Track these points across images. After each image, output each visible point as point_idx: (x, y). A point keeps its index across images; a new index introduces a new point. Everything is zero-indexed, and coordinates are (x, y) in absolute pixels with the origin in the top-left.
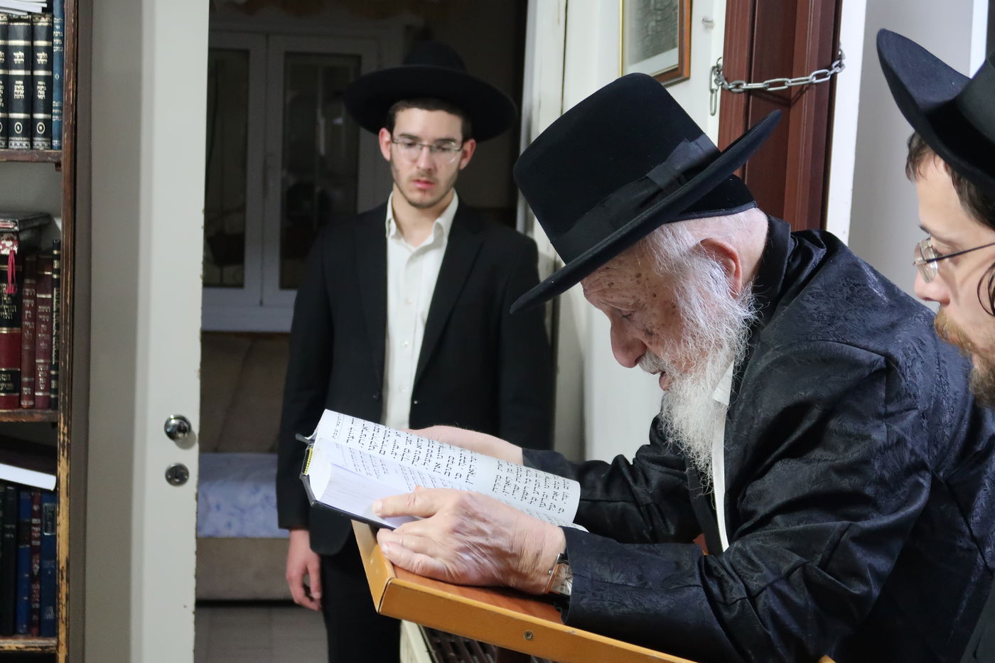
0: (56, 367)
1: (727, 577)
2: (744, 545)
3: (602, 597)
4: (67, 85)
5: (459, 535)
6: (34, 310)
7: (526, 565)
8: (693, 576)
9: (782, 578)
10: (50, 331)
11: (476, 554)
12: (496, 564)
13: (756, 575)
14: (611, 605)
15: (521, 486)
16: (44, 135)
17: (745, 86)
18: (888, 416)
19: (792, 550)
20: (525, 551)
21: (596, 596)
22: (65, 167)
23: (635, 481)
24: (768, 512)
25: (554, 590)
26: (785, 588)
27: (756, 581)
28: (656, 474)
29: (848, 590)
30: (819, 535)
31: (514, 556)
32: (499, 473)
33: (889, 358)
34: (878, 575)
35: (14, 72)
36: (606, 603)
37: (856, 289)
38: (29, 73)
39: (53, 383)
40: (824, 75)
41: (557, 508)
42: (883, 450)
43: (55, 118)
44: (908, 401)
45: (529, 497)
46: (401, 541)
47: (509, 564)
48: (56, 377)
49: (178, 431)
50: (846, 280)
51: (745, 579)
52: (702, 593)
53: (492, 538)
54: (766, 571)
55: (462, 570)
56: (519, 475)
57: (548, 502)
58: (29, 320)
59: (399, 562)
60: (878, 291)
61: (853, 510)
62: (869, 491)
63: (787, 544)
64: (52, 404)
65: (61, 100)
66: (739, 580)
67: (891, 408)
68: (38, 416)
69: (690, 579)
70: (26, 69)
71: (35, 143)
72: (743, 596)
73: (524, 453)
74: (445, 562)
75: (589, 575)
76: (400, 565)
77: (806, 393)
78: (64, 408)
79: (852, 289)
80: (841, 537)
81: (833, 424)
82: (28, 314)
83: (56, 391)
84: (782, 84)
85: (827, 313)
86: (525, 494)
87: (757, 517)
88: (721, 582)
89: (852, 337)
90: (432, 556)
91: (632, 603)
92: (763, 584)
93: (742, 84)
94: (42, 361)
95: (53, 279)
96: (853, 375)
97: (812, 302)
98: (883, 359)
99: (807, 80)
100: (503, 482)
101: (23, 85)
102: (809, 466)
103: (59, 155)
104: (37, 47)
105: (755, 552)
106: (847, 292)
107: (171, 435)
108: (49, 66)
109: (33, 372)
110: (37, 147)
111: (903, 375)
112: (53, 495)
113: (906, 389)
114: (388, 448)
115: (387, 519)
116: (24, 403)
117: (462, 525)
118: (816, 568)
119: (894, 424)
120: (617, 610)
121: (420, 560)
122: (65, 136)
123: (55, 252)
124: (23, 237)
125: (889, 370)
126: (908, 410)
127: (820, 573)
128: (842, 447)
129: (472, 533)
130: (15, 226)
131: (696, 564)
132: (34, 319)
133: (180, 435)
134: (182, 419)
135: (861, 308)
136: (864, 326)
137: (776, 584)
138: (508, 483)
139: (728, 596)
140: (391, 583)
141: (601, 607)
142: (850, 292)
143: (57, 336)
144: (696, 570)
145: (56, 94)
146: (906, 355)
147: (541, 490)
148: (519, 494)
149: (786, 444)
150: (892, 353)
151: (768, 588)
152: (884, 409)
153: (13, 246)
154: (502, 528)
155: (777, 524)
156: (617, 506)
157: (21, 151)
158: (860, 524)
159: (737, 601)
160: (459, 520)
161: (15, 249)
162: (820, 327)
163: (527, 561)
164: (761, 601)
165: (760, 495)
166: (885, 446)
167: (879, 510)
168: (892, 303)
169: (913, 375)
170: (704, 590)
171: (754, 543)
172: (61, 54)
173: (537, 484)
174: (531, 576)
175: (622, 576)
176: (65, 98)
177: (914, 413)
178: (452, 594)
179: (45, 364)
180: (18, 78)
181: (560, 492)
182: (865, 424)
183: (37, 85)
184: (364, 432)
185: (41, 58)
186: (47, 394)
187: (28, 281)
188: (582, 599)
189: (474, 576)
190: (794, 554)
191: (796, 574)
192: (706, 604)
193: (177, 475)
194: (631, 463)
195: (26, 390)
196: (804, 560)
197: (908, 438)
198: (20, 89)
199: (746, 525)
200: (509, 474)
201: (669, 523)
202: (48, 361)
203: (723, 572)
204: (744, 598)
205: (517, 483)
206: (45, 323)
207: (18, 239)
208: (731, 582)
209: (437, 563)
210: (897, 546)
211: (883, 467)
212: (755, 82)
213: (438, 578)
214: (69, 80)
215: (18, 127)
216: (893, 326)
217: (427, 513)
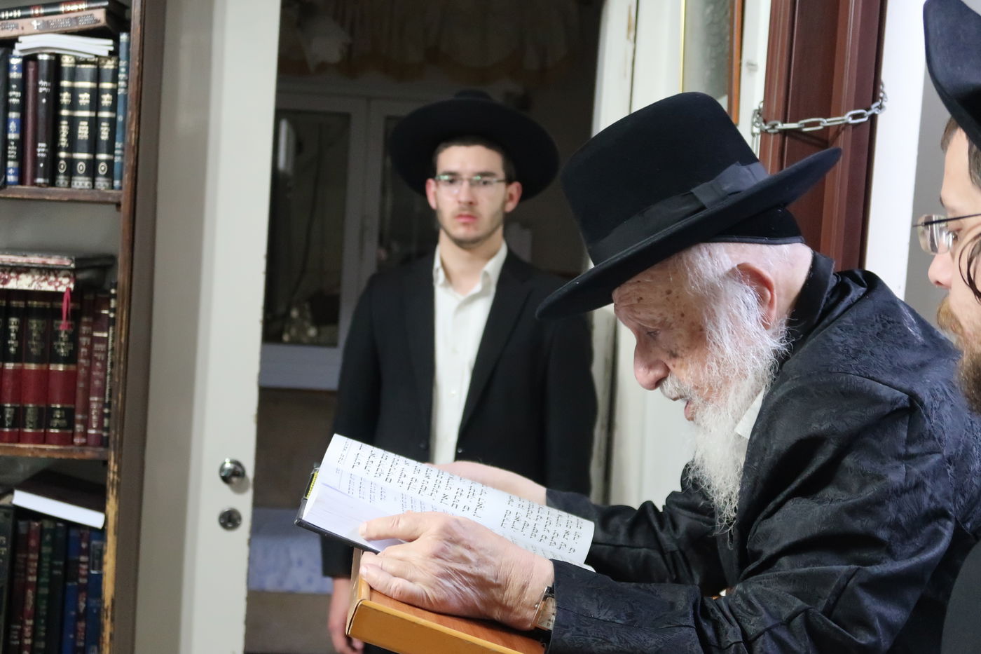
0: (109, 405)
1: (723, 619)
2: (745, 589)
3: (587, 633)
4: (130, 127)
5: (439, 561)
6: (90, 348)
7: (511, 597)
8: (685, 615)
9: (782, 624)
10: (104, 369)
11: (457, 582)
12: (479, 594)
13: (754, 619)
14: (595, 641)
15: (532, 523)
16: (106, 176)
17: (780, 126)
18: (908, 457)
19: (796, 594)
20: (511, 583)
21: (580, 631)
22: (125, 207)
23: (662, 527)
24: (774, 552)
25: (540, 626)
26: (784, 635)
27: (753, 625)
28: (685, 520)
29: (853, 639)
30: (824, 579)
31: (499, 586)
32: (509, 508)
33: (913, 397)
34: (888, 626)
35: (80, 114)
36: (590, 639)
37: (889, 326)
38: (93, 114)
39: (106, 421)
40: (861, 116)
41: (568, 548)
42: (899, 493)
43: (117, 159)
44: (930, 444)
45: (539, 535)
46: (380, 564)
47: (493, 596)
48: (108, 415)
49: (232, 476)
50: (880, 316)
51: (743, 623)
52: (694, 634)
53: (476, 566)
54: (765, 615)
55: (441, 597)
56: (530, 512)
57: (558, 540)
58: (85, 358)
59: (377, 585)
60: (914, 331)
61: (866, 555)
62: (883, 534)
63: (790, 588)
64: (103, 442)
65: (123, 140)
66: (736, 624)
67: (912, 450)
68: (89, 454)
69: (682, 619)
70: (91, 110)
71: (97, 184)
72: (738, 640)
73: (548, 494)
74: (423, 587)
75: (575, 609)
76: (377, 588)
77: (821, 425)
78: (115, 447)
79: (884, 326)
80: (848, 582)
81: (849, 461)
82: (84, 352)
83: (107, 429)
84: (817, 124)
85: (854, 347)
86: (535, 531)
87: (763, 558)
88: (716, 626)
89: (876, 372)
90: (410, 581)
91: (617, 640)
92: (761, 629)
93: (776, 125)
94: (96, 399)
95: (109, 318)
96: (871, 412)
97: (839, 337)
98: (906, 397)
99: (843, 120)
100: (512, 517)
101: (88, 125)
102: (821, 506)
103: (120, 196)
104: (102, 89)
105: (756, 596)
106: (879, 329)
107: (226, 479)
108: (113, 108)
109: (87, 410)
110: (99, 187)
111: (928, 416)
112: (101, 533)
113: (929, 431)
114: (395, 477)
115: (372, 541)
116: (77, 440)
117: (443, 550)
118: (820, 614)
119: (914, 466)
120: (601, 647)
121: (397, 584)
122: (126, 176)
123: (113, 291)
124: (82, 276)
125: (912, 409)
126: (931, 453)
127: (823, 620)
128: (855, 486)
129: (454, 559)
130: (71, 263)
131: (691, 604)
132: (90, 356)
133: (235, 479)
134: (237, 463)
135: (890, 345)
136: (891, 362)
137: (775, 630)
138: (517, 519)
139: (723, 640)
140: (361, 605)
141: (584, 642)
142: (882, 328)
143: (111, 374)
144: (691, 612)
145: (118, 136)
146: (933, 396)
147: (552, 528)
148: (528, 531)
149: (798, 481)
150: (917, 392)
151: (766, 632)
152: (905, 450)
153: (69, 283)
154: (488, 557)
155: (780, 566)
156: (639, 553)
157: (82, 191)
158: (868, 568)
159: (731, 645)
160: (441, 545)
161: (72, 286)
162: (844, 360)
163: (512, 592)
164: (758, 647)
165: (767, 535)
166: (902, 488)
167: (893, 556)
168: (926, 344)
169: (940, 417)
170: (697, 631)
171: (756, 587)
172: (125, 97)
173: (549, 522)
174: (517, 609)
175: (610, 612)
176: (128, 139)
177: (937, 457)
178: (428, 621)
179: (98, 402)
180: (83, 119)
181: (573, 531)
182: (883, 463)
183: (101, 126)
184: (372, 459)
185: (106, 100)
186: (100, 432)
187: (85, 319)
188: (564, 633)
189: (455, 604)
190: (796, 598)
191: (798, 620)
192: (698, 646)
193: (229, 520)
194: (661, 510)
195: (79, 428)
196: (807, 606)
197: (928, 483)
198: (85, 130)
199: (751, 567)
200: (520, 510)
201: (694, 572)
202: (101, 399)
203: (720, 615)
204: (740, 642)
205: (527, 519)
206: (100, 361)
207: (75, 277)
208: (727, 625)
209: (416, 588)
210: (912, 596)
211: (900, 510)
212: (791, 122)
213: (417, 605)
214: (131, 123)
215: (81, 167)
216: (923, 365)
217: (411, 536)
